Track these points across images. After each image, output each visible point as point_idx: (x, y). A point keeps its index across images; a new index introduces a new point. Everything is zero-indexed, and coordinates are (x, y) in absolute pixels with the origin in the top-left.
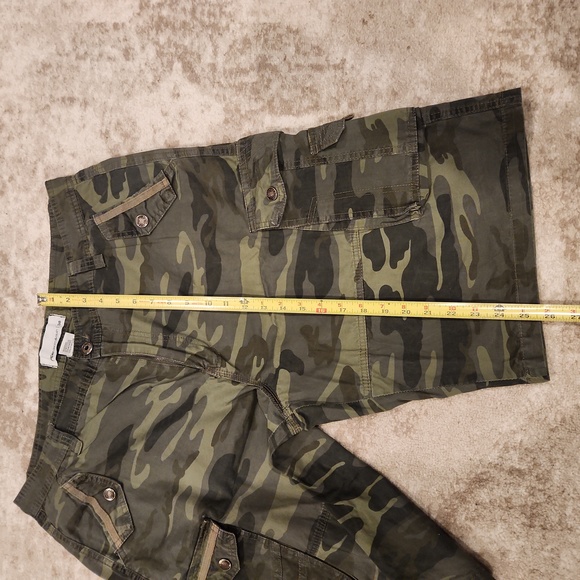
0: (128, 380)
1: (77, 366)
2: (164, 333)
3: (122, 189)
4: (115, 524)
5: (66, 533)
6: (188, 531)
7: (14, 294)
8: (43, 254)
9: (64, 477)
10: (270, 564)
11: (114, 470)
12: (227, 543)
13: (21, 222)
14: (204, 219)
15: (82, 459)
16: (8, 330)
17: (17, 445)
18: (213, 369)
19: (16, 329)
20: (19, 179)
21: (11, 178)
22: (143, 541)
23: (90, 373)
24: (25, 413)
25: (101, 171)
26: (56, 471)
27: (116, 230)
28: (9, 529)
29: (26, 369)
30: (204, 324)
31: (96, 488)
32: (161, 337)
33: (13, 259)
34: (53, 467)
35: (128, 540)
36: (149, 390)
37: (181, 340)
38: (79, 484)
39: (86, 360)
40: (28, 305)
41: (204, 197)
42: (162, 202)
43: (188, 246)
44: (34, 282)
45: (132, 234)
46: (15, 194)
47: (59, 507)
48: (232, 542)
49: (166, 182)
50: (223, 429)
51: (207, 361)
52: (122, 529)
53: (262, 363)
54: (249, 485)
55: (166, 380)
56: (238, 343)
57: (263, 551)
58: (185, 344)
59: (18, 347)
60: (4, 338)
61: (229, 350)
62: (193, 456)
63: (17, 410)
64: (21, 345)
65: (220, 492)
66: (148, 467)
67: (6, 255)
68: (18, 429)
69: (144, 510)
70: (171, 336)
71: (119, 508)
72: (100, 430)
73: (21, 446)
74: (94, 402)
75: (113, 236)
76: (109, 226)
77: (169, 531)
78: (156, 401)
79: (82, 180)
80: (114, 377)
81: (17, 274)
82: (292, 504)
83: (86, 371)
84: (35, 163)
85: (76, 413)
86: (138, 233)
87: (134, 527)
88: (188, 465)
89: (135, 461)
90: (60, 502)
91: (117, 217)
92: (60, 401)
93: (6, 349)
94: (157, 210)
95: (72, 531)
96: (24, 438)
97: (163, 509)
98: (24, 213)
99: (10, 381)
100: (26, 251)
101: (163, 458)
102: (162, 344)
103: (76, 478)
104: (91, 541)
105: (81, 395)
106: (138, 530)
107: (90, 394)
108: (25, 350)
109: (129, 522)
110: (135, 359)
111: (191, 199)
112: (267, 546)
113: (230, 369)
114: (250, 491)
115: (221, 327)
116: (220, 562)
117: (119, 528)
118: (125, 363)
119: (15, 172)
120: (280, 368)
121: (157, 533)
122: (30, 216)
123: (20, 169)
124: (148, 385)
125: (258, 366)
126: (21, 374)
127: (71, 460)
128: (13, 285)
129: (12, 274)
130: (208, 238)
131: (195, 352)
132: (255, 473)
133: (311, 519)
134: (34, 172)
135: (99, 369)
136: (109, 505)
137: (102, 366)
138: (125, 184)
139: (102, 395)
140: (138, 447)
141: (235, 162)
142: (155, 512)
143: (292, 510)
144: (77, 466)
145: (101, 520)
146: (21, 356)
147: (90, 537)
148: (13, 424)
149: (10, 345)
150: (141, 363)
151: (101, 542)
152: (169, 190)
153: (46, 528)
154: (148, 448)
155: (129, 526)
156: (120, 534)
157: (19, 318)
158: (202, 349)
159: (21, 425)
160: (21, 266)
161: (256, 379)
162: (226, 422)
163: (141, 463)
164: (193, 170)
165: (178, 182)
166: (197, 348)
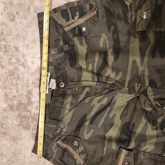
0: (82, 97)
1: (58, 93)
2: (97, 76)
3: (76, 15)
4: (79, 155)
5: (58, 161)
6: (113, 154)
7: (23, 65)
8: (36, 46)
9: (57, 139)
10: (145, 161)
11: (77, 133)
12: (130, 156)
13: (24, 32)
14: (113, 28)
15: (65, 130)
16: (21, 80)
17: (29, 128)
18: (120, 89)
19: (25, 80)
20: (21, 13)
21: (17, 13)
22: (92, 160)
23: (64, 95)
24: (32, 115)
25: (65, 8)
26: (51, 136)
27: (74, 33)
28: (28, 163)
29: (31, 96)
30: (114, 71)
31: (70, 142)
32: (96, 78)
33: (21, 49)
34: (50, 135)
35: (85, 160)
36: (92, 99)
37: (105, 79)
38: (64, 141)
39: (62, 90)
40: (30, 69)
41: (111, 19)
42: (93, 21)
43: (105, 40)
44: (33, 59)
45: (81, 35)
46: (20, 20)
47: (55, 151)
48: (132, 155)
49: (95, 12)
50: (125, 112)
51: (117, 86)
52: (83, 156)
53: (139, 85)
54: (135, 133)
55: (98, 95)
56: (128, 78)
57: (142, 157)
58: (107, 80)
59: (27, 87)
60: (19, 84)
61: (124, 81)
62: (112, 125)
63: (28, 114)
64: (28, 86)
65: (124, 137)
66: (92, 130)
67: (17, 47)
68: (29, 122)
69: (91, 148)
70: (100, 77)
71: (80, 148)
72: (72, 118)
73: (31, 128)
74: (68, 106)
75: (73, 36)
76: (71, 31)
77: (104, 155)
78: (96, 104)
79: (55, 12)
80: (75, 96)
81: (24, 56)
82: (154, 138)
83: (63, 94)
84: (29, 6)
85: (60, 112)
86: (83, 35)
87: (87, 155)
88: (110, 128)
89: (86, 129)
90: (56, 149)
91: (75, 28)
92: (51, 108)
93: (20, 88)
94: (91, 25)
95: (61, 160)
96: (32, 125)
97: (101, 146)
98: (25, 29)
99: (24, 102)
100: (28, 46)
101: (99, 126)
102: (97, 81)
103: (63, 138)
104: (69, 163)
105: (62, 104)
106: (89, 156)
107: (66, 104)
108: (30, 88)
109: (85, 153)
110: (84, 87)
111: (105, 20)
112: (144, 155)
113: (126, 89)
114: (136, 135)
115: (121, 72)
116: (126, 164)
117: (81, 156)
118: (80, 90)
119: (19, 10)
120: (149, 86)
121: (98, 156)
122: (28, 30)
123: (22, 9)
124: (91, 98)
125: (138, 86)
126: (29, 99)
127: (58, 131)
128: (22, 60)
129: (21, 56)
130: (115, 36)
131: (111, 83)
132: (137, 128)
133: (162, 143)
134: (29, 10)
135: (68, 93)
136: (76, 148)
137: (69, 92)
138: (78, 13)
139: (71, 104)
140: (87, 123)
141: (129, 2)
142: (97, 148)
143: (154, 140)
144: (63, 133)
145: (73, 154)
146: (28, 91)
147: (68, 161)
148: (27, 120)
149: (22, 87)
150: (87, 89)
151: (73, 163)
152: (96, 16)
153: (49, 160)
154: (91, 123)
155: (85, 155)
156: (82, 158)
157: (26, 75)
158: (114, 81)
159: (31, 120)
160: (25, 52)
161: (138, 91)
162: (126, 110)
163: (89, 129)
164: (108, 7)
165: (100, 13)
166: (112, 81)
